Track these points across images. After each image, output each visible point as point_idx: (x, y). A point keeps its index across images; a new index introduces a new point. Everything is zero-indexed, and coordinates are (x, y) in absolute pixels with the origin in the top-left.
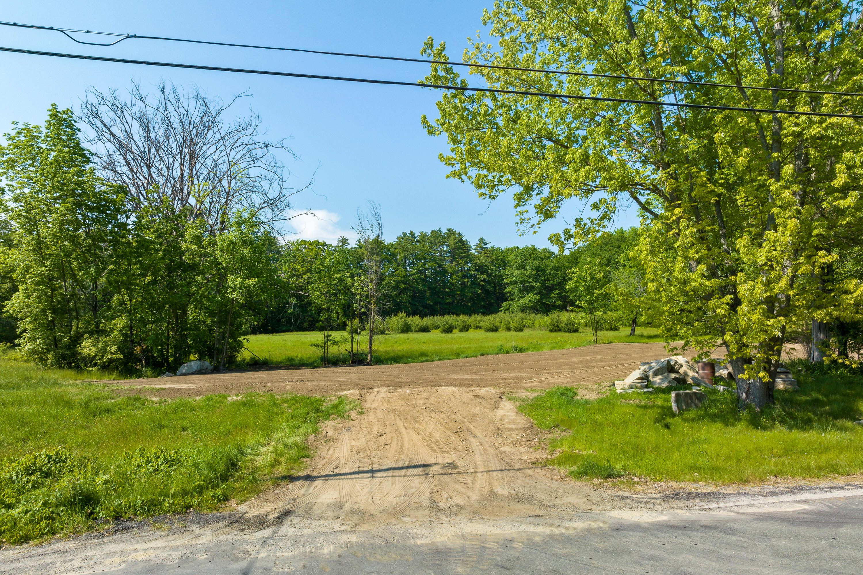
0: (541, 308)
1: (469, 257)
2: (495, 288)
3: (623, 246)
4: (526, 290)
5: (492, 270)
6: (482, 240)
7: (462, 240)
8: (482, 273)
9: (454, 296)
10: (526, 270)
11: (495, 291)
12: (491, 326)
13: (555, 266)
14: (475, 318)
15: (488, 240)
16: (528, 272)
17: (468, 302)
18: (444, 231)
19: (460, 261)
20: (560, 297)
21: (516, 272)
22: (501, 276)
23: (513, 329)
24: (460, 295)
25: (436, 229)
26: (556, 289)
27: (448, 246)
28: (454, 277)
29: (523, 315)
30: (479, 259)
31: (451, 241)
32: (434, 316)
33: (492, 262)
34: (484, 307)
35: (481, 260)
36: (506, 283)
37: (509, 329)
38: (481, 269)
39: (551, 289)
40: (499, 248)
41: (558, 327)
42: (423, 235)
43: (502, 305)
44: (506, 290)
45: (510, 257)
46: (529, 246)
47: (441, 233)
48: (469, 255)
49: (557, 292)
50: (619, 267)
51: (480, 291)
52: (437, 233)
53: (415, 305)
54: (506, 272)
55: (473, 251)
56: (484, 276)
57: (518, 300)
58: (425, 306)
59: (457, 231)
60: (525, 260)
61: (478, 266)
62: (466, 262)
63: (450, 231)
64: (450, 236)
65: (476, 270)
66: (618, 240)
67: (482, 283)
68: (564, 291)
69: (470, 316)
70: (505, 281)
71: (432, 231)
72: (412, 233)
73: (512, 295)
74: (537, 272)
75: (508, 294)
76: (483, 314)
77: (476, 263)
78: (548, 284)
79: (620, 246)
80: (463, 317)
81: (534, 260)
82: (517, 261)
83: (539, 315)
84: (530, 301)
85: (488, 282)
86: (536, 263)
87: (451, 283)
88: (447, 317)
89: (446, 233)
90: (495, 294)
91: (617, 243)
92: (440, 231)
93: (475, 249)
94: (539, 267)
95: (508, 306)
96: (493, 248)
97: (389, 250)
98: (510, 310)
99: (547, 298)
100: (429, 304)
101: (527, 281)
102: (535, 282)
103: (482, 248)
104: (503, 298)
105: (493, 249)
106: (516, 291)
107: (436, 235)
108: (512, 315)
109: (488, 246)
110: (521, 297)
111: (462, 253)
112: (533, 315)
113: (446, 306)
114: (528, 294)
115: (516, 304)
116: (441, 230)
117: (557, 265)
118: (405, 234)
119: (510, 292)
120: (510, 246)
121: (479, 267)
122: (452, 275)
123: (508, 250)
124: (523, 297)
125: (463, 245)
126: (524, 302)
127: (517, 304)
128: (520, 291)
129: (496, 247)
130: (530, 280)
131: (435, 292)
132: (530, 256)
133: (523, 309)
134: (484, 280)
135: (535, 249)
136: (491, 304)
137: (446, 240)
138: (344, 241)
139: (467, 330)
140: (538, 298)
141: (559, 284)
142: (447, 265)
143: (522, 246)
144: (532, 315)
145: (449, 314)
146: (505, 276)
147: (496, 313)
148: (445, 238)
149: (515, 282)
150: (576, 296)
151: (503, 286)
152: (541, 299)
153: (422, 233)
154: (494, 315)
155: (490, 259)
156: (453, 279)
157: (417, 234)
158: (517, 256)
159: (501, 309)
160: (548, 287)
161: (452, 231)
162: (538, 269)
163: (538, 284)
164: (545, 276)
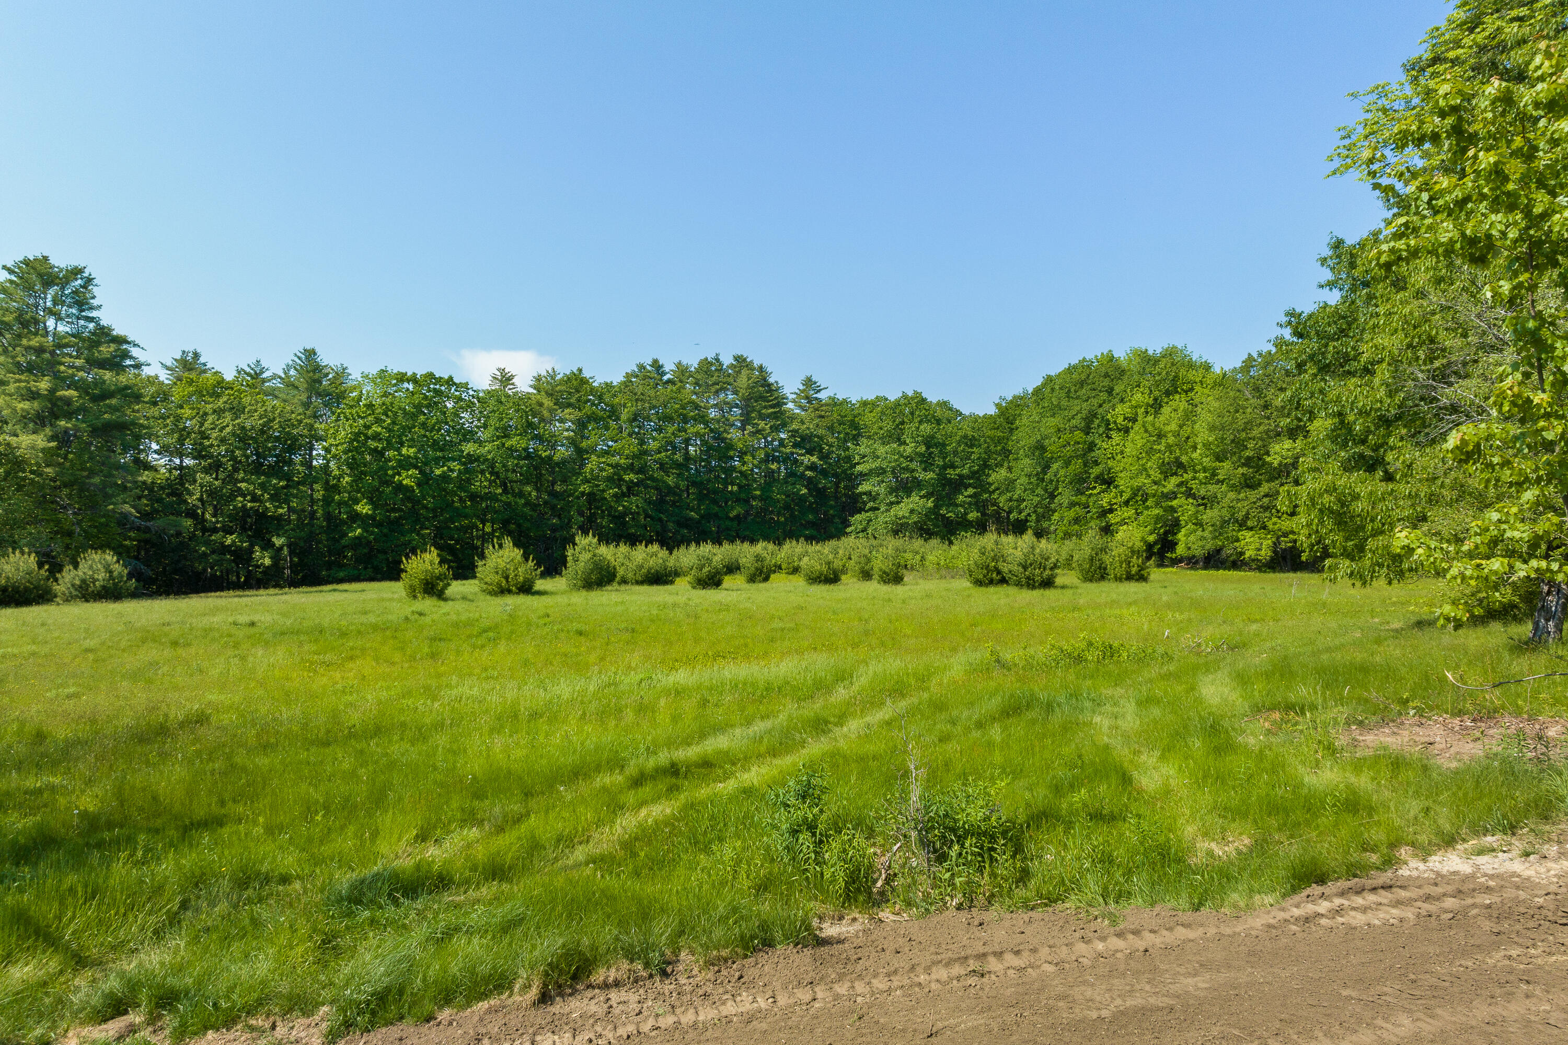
0: (935, 526)
1: (780, 418)
2: (837, 485)
3: (1118, 389)
4: (904, 487)
5: (831, 446)
6: (809, 383)
7: (765, 380)
8: (810, 452)
9: (747, 501)
10: (905, 443)
11: (836, 491)
12: (824, 569)
13: (965, 437)
14: (792, 549)
15: (822, 382)
16: (909, 450)
17: (779, 514)
18: (727, 360)
19: (762, 424)
20: (976, 504)
21: (882, 450)
22: (848, 459)
23: (876, 577)
24: (761, 498)
25: (710, 356)
26: (970, 485)
27: (735, 392)
28: (748, 458)
29: (898, 542)
30: (802, 422)
31: (743, 381)
32: (698, 544)
33: (831, 429)
34: (812, 524)
35: (808, 424)
36: (861, 474)
37: (866, 575)
38: (805, 442)
39: (958, 485)
40: (845, 401)
41: (999, 572)
42: (682, 370)
43: (852, 520)
44: (860, 489)
45: (869, 418)
46: (910, 393)
47: (721, 365)
48: (782, 413)
49: (971, 491)
50: (1114, 434)
51: (804, 491)
52: (711, 364)
53: (660, 520)
54: (862, 449)
55: (790, 405)
56: (814, 459)
57: (887, 510)
58: (685, 523)
59: (756, 363)
60: (903, 423)
61: (801, 437)
62: (776, 429)
63: (741, 361)
64: (739, 372)
65: (795, 445)
66: (1106, 375)
67: (809, 473)
68: (986, 491)
69: (780, 544)
70: (859, 468)
71: (701, 362)
72: (657, 366)
73: (874, 499)
74: (928, 448)
75: (865, 498)
76: (810, 539)
77: (796, 431)
78: (952, 474)
79: (1112, 389)
80: (762, 548)
81: (920, 422)
82: (884, 424)
83: (934, 542)
84: (912, 511)
85: (824, 473)
86: (926, 428)
87: (741, 472)
88: (727, 547)
89: (732, 366)
90: (836, 498)
91: (1106, 382)
92: (717, 360)
93: (794, 401)
94: (933, 437)
95: (864, 523)
96: (832, 399)
97: (600, 398)
98: (870, 531)
99: (948, 506)
100: (691, 519)
101: (906, 469)
102: (925, 470)
103: (809, 399)
104: (854, 505)
105: (834, 403)
106: (882, 489)
107: (709, 367)
108: (875, 542)
109: (823, 395)
110: (892, 503)
111: (765, 407)
112: (920, 542)
113: (728, 523)
114: (909, 496)
115: (881, 519)
116: (721, 358)
117: (970, 433)
118: (641, 367)
119: (869, 493)
120: (870, 396)
121: (803, 439)
122: (742, 454)
123: (865, 404)
124: (898, 503)
125: (770, 391)
126: (901, 514)
127: (883, 518)
128: (892, 490)
129: (840, 397)
130: (913, 465)
131: (705, 492)
132: (912, 413)
133: (898, 530)
134: (813, 467)
135: (924, 400)
136: (829, 520)
137: (731, 380)
138: (505, 379)
139: (766, 579)
140: (930, 504)
141: (973, 474)
142: (734, 435)
143: (893, 396)
144: (918, 543)
145: (732, 541)
146: (857, 457)
147: (839, 539)
148: (729, 375)
149: (881, 472)
150: (1011, 500)
151: (854, 479)
152: (937, 507)
153: (679, 365)
154: (833, 543)
155: (825, 423)
156: (744, 463)
157: (669, 366)
158: (883, 413)
159: (849, 530)
160: (950, 482)
161: (745, 360)
162: (929, 442)
163: (930, 475)
164: (944, 458)
